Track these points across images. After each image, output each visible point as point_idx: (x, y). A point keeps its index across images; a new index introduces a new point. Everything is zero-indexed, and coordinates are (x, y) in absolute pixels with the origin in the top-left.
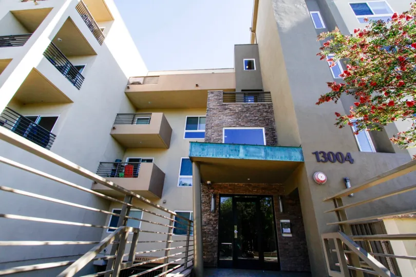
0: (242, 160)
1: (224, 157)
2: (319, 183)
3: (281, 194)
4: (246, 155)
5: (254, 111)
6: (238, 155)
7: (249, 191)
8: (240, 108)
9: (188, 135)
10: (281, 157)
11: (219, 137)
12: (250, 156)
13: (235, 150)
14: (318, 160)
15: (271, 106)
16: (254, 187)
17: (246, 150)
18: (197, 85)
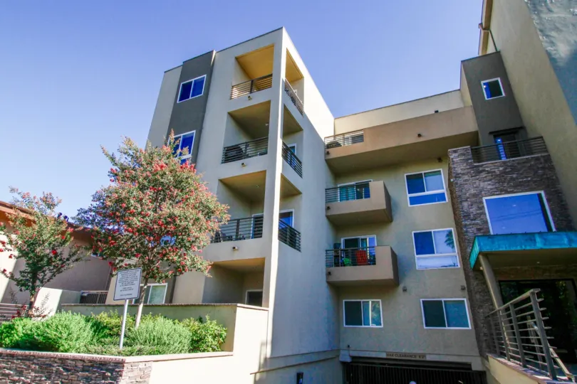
4: (545, 245)
5: (524, 169)
6: (535, 245)
7: (539, 275)
8: (501, 169)
9: (413, 201)
11: (481, 211)
12: (550, 245)
15: (548, 159)
16: (545, 270)
17: (545, 240)
18: (419, 135)
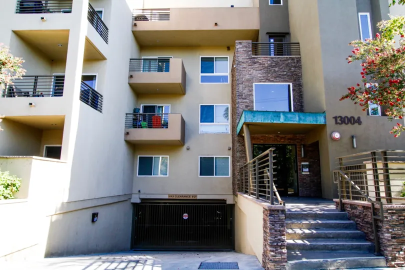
0: (282, 124)
1: (269, 122)
2: (334, 140)
3: (303, 143)
4: (285, 120)
5: (283, 65)
6: (279, 120)
7: (278, 141)
8: (269, 62)
9: (204, 79)
10: (310, 121)
11: (250, 93)
12: (288, 121)
13: (277, 116)
14: (336, 123)
15: (299, 60)
16: (282, 138)
17: (286, 117)
18: (216, 24)
